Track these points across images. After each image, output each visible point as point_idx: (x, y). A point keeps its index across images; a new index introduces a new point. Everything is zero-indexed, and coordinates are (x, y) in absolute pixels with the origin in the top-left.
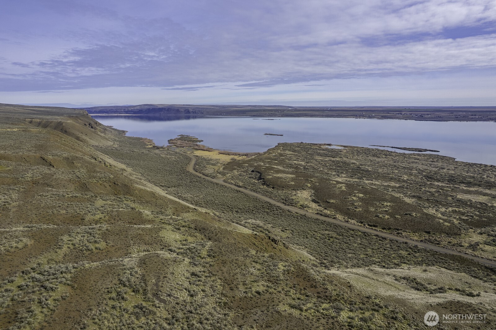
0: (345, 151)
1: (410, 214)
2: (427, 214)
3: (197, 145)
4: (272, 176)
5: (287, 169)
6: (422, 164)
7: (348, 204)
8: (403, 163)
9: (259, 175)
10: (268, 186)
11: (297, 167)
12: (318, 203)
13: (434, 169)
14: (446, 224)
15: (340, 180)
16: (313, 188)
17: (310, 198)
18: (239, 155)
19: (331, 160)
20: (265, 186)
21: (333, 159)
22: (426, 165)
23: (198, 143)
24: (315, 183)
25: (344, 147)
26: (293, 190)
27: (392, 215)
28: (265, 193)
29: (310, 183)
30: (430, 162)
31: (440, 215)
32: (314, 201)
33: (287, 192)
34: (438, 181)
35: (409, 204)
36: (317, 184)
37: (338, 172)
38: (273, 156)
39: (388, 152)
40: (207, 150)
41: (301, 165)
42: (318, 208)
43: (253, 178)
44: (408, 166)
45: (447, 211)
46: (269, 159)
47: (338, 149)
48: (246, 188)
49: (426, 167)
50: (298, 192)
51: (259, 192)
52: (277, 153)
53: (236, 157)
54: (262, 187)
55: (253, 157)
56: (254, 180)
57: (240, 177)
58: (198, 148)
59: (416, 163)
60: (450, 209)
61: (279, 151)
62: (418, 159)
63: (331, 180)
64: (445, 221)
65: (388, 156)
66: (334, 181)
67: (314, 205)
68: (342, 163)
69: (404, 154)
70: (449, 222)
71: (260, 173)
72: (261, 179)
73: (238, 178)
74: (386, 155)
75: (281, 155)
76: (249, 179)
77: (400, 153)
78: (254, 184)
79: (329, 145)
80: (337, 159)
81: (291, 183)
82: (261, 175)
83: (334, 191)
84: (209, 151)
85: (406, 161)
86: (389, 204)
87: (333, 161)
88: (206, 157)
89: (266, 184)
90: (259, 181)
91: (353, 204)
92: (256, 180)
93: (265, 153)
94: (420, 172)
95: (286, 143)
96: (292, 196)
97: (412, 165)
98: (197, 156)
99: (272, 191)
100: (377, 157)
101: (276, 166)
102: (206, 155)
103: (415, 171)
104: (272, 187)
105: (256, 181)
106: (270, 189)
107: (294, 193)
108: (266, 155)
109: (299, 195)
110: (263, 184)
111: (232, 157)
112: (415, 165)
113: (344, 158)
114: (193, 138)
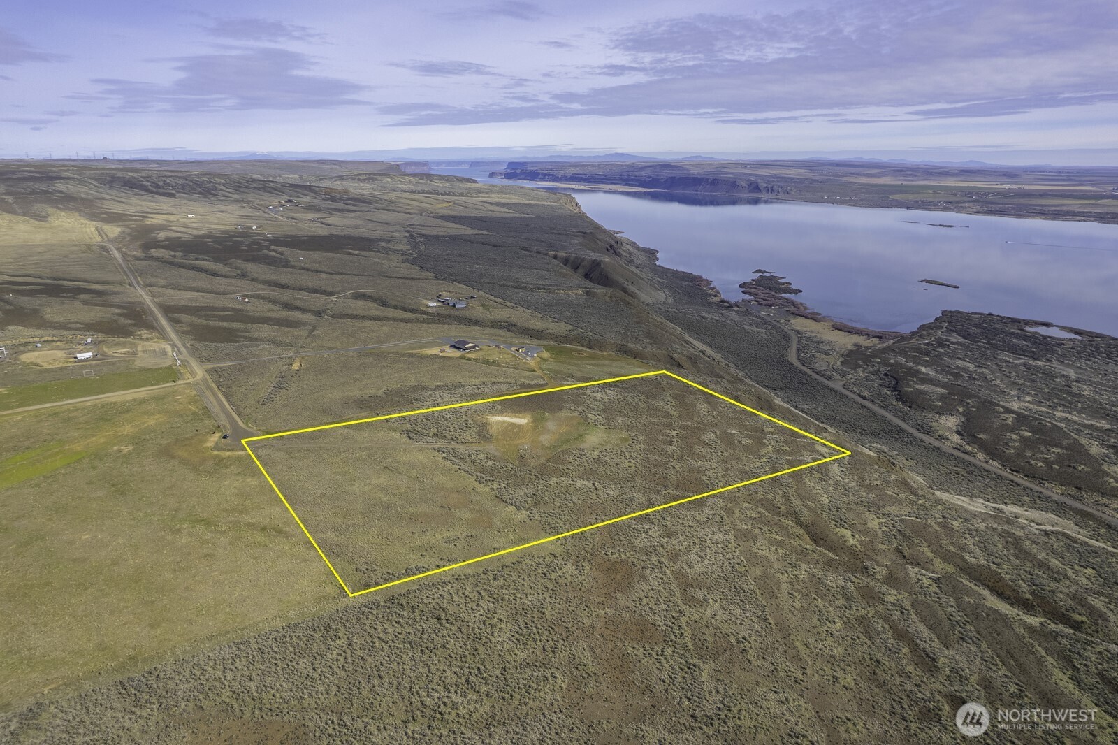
20: (900, 403)
51: (890, 410)
54: (895, 403)
110: (898, 400)
114: (782, 280)
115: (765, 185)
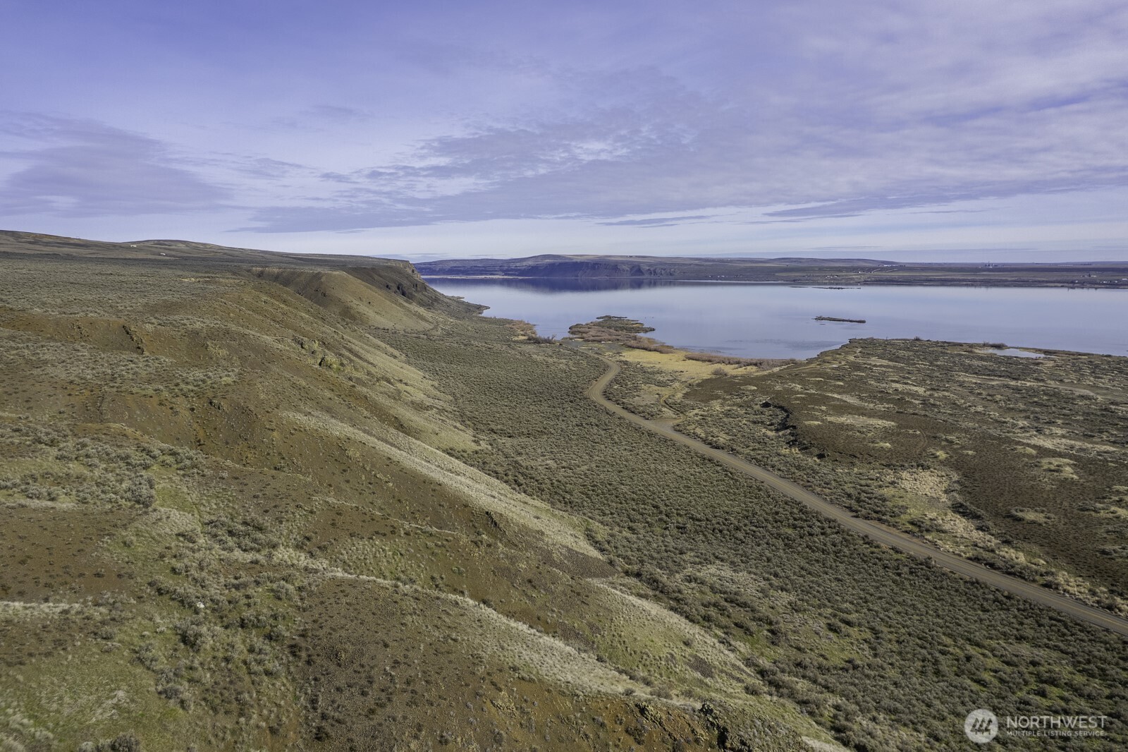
0: (1050, 364)
3: (635, 338)
4: (823, 421)
5: (871, 405)
9: (782, 415)
10: (804, 449)
11: (902, 399)
12: (978, 517)
15: (1048, 444)
16: (957, 463)
17: (944, 498)
18: (738, 363)
19: (1007, 386)
20: (795, 450)
21: (1013, 383)
23: (642, 335)
24: (963, 447)
25: (1046, 352)
26: (888, 466)
28: (793, 470)
29: (943, 448)
32: (959, 509)
33: (864, 471)
36: (970, 452)
37: (1037, 419)
38: (833, 369)
40: (655, 350)
41: (915, 395)
42: (977, 535)
43: (762, 422)
46: (820, 375)
48: (733, 451)
50: (905, 474)
51: (773, 467)
52: (843, 363)
53: (730, 370)
54: (785, 451)
55: (776, 369)
56: (764, 430)
57: (725, 420)
58: (635, 345)
61: (851, 358)
63: (1018, 443)
66: (1028, 445)
67: (960, 525)
68: (1045, 394)
71: (786, 411)
72: (787, 428)
73: (718, 422)
75: (856, 367)
76: (752, 426)
78: (762, 442)
80: (1028, 384)
81: (882, 444)
82: (788, 416)
83: (1034, 478)
84: (661, 352)
87: (1017, 390)
88: (649, 366)
89: (801, 443)
90: (781, 433)
92: (771, 430)
93: (810, 361)
96: (880, 486)
98: (626, 363)
99: (816, 467)
101: (839, 393)
102: (652, 360)
104: (817, 452)
105: (770, 433)
106: (812, 461)
107: (889, 479)
108: (812, 366)
109: (907, 485)
110: (791, 444)
111: (717, 366)
113: (1049, 382)
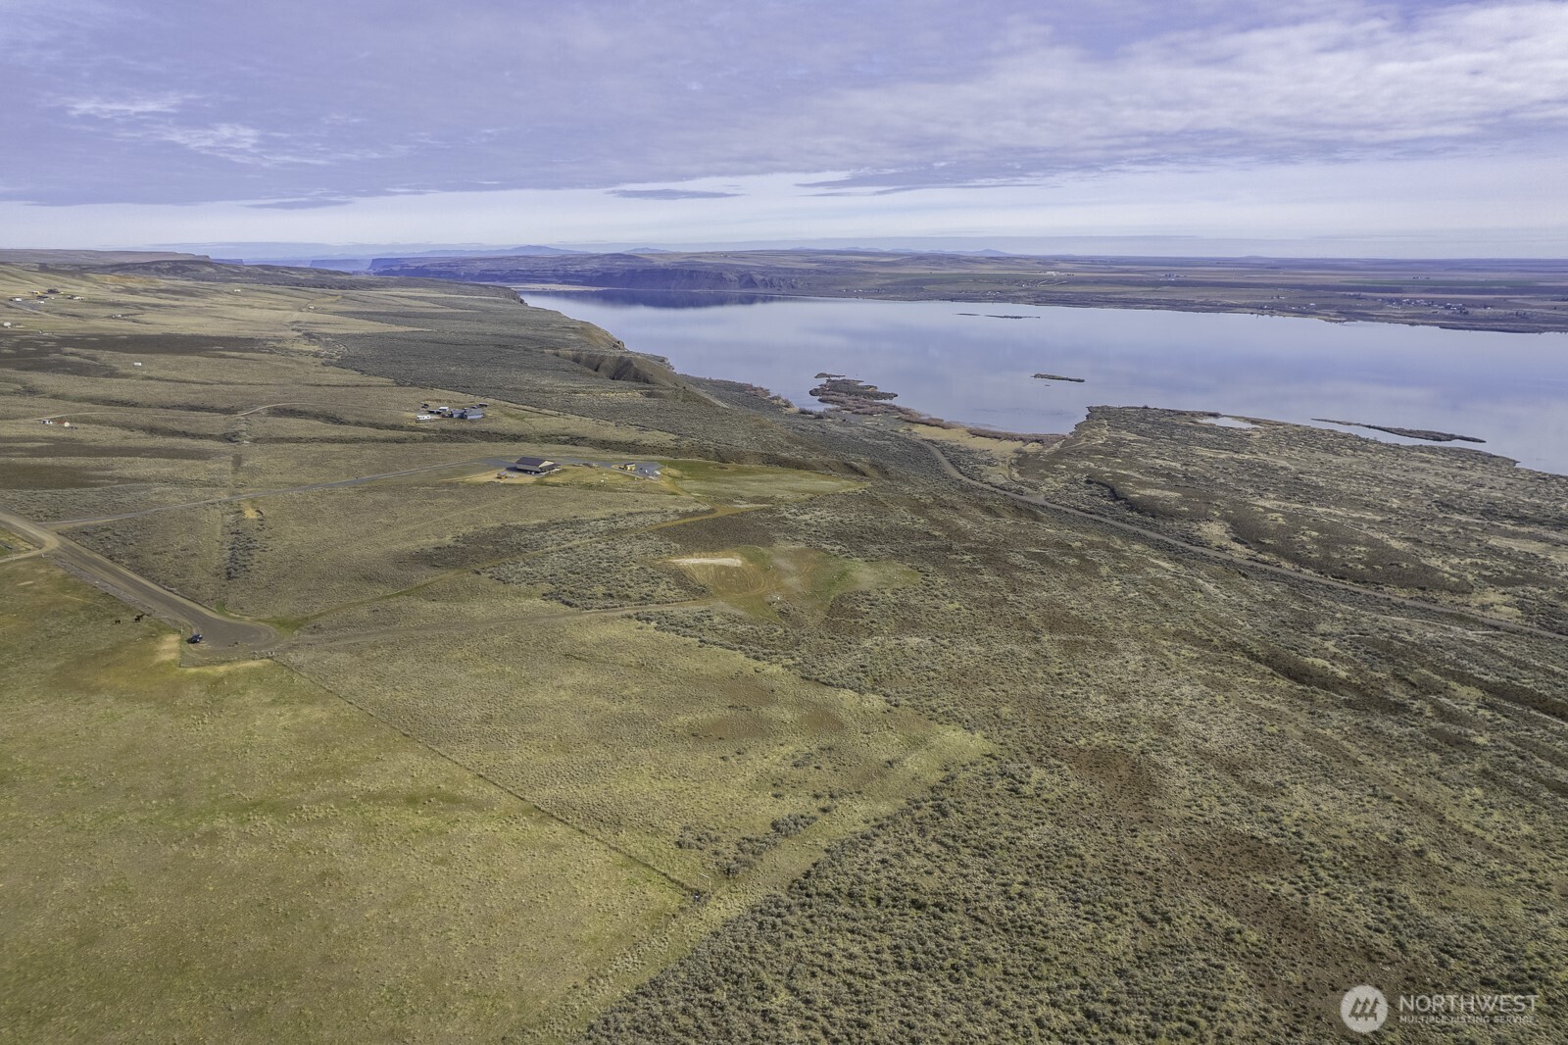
0: (1258, 435)
1: (1397, 565)
2: (1425, 566)
5: (1153, 480)
6: (1437, 474)
7: (1296, 546)
8: (1393, 471)
9: (1106, 490)
12: (1245, 543)
13: (1460, 487)
14: (1453, 579)
16: (1226, 518)
17: (1227, 536)
19: (1233, 460)
20: (1135, 513)
21: (1236, 456)
22: (1445, 477)
25: (1253, 422)
26: (1191, 521)
27: (1367, 564)
30: (1454, 470)
31: (1447, 568)
32: (1235, 540)
33: (1181, 524)
34: (1462, 511)
35: (1397, 550)
36: (1230, 511)
39: (1360, 439)
42: (1247, 550)
44: (1403, 479)
45: (1462, 562)
47: (1240, 429)
49: (1442, 482)
50: (1202, 525)
51: (1132, 523)
52: (1104, 438)
59: (1423, 470)
60: (1468, 560)
61: (1106, 432)
62: (1429, 462)
63: (1253, 505)
64: (1453, 575)
65: (1360, 453)
67: (1238, 547)
68: (1259, 467)
69: (1398, 447)
70: (1459, 577)
71: (1108, 487)
72: (1120, 500)
74: (1355, 450)
77: (1386, 445)
79: (1215, 415)
80: (1246, 457)
82: (1112, 491)
85: (1401, 465)
86: (1363, 549)
89: (1136, 509)
90: (1118, 503)
91: (1304, 547)
94: (1428, 491)
95: (1109, 408)
96: (1194, 531)
97: (1411, 475)
99: (1154, 522)
100: (1334, 453)
101: (1124, 470)
103: (1417, 491)
104: (1150, 514)
106: (1149, 519)
107: (1195, 527)
109: (1205, 530)
110: (1130, 510)
112: (1418, 477)
113: (1259, 454)
114: (860, 384)
115: (762, 277)
